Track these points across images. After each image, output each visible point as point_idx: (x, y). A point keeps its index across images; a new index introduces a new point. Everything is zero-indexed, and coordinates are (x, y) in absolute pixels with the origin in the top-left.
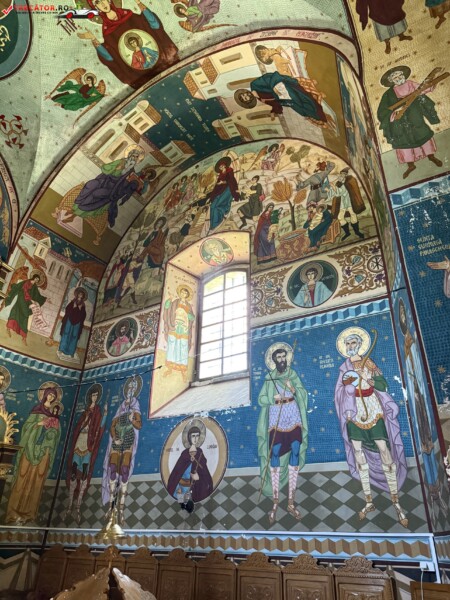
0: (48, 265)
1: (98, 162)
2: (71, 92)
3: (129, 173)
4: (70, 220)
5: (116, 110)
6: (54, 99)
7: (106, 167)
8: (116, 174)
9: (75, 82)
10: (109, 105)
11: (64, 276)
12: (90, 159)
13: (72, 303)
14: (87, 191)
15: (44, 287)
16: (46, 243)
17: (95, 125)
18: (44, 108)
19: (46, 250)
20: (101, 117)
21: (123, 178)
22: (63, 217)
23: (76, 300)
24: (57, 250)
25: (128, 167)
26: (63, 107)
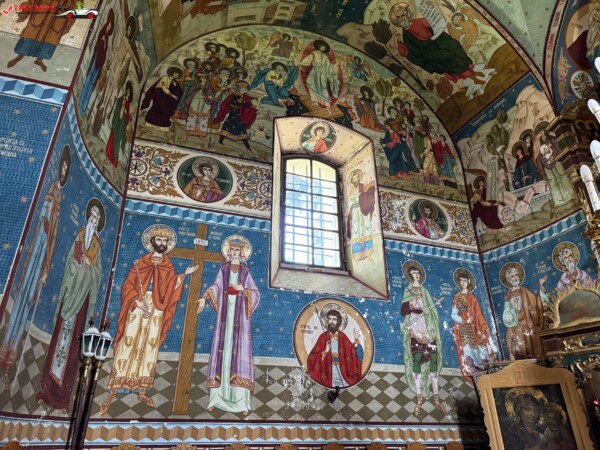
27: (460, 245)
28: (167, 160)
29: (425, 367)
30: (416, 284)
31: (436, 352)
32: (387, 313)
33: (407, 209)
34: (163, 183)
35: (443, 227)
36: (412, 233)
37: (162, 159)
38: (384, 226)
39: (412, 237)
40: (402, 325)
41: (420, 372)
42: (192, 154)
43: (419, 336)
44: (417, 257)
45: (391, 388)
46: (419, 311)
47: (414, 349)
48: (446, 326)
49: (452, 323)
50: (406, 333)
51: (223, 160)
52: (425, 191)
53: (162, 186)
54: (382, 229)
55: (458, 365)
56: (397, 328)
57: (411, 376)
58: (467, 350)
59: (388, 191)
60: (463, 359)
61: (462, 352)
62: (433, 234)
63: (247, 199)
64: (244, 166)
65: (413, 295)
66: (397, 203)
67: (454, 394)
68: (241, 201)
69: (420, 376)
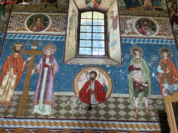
27: (163, 37)
28: (23, 17)
29: (140, 95)
30: (138, 57)
31: (147, 87)
32: (121, 71)
33: (134, 24)
34: (21, 27)
35: (154, 30)
36: (136, 34)
37: (21, 17)
38: (121, 32)
39: (137, 35)
40: (128, 76)
41: (138, 97)
42: (33, 14)
43: (138, 80)
44: (138, 45)
45: (121, 105)
46: (138, 69)
47: (135, 87)
48: (153, 75)
49: (157, 74)
50: (130, 79)
51: (46, 14)
52: (145, 14)
53: (20, 28)
54: (120, 34)
55: (161, 93)
56: (126, 77)
57: (132, 99)
58: (166, 86)
59: (124, 16)
60: (164, 90)
61: (163, 87)
62: (148, 33)
63: (55, 28)
64: (55, 15)
65: (135, 62)
66: (129, 21)
67: (157, 107)
68: (53, 29)
69: (137, 99)
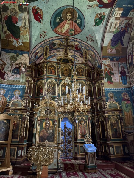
0: (111, 65)
1: (112, 32)
2: (98, 21)
3: (121, 29)
4: (112, 51)
5: (110, 16)
6: (95, 26)
7: (115, 32)
8: (118, 32)
9: (97, 18)
10: (108, 16)
11: (116, 65)
12: (109, 33)
13: (121, 71)
14: (112, 41)
15: (112, 70)
16: (108, 60)
17: (107, 24)
18: (94, 29)
19: (109, 61)
20: (107, 21)
21: (120, 32)
22: (110, 51)
23: (122, 70)
24: (112, 60)
25: (120, 28)
26: (97, 26)
